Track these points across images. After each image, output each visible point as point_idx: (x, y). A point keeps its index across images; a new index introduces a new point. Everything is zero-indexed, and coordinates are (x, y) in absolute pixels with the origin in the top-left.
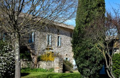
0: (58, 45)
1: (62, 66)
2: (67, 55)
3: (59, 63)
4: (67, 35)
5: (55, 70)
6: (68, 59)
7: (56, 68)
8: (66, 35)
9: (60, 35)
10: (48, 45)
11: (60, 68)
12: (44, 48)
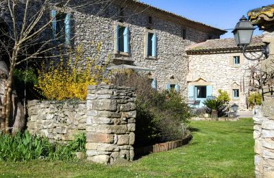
0: (150, 53)
1: (132, 126)
2: (172, 78)
3: (114, 113)
4: (175, 33)
5: (87, 146)
6: (176, 86)
7: (98, 139)
8: (171, 31)
9: (154, 31)
10: (119, 52)
11: (121, 140)
12: (107, 60)
